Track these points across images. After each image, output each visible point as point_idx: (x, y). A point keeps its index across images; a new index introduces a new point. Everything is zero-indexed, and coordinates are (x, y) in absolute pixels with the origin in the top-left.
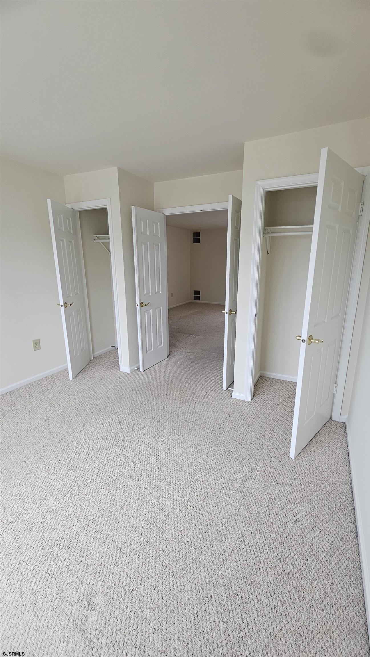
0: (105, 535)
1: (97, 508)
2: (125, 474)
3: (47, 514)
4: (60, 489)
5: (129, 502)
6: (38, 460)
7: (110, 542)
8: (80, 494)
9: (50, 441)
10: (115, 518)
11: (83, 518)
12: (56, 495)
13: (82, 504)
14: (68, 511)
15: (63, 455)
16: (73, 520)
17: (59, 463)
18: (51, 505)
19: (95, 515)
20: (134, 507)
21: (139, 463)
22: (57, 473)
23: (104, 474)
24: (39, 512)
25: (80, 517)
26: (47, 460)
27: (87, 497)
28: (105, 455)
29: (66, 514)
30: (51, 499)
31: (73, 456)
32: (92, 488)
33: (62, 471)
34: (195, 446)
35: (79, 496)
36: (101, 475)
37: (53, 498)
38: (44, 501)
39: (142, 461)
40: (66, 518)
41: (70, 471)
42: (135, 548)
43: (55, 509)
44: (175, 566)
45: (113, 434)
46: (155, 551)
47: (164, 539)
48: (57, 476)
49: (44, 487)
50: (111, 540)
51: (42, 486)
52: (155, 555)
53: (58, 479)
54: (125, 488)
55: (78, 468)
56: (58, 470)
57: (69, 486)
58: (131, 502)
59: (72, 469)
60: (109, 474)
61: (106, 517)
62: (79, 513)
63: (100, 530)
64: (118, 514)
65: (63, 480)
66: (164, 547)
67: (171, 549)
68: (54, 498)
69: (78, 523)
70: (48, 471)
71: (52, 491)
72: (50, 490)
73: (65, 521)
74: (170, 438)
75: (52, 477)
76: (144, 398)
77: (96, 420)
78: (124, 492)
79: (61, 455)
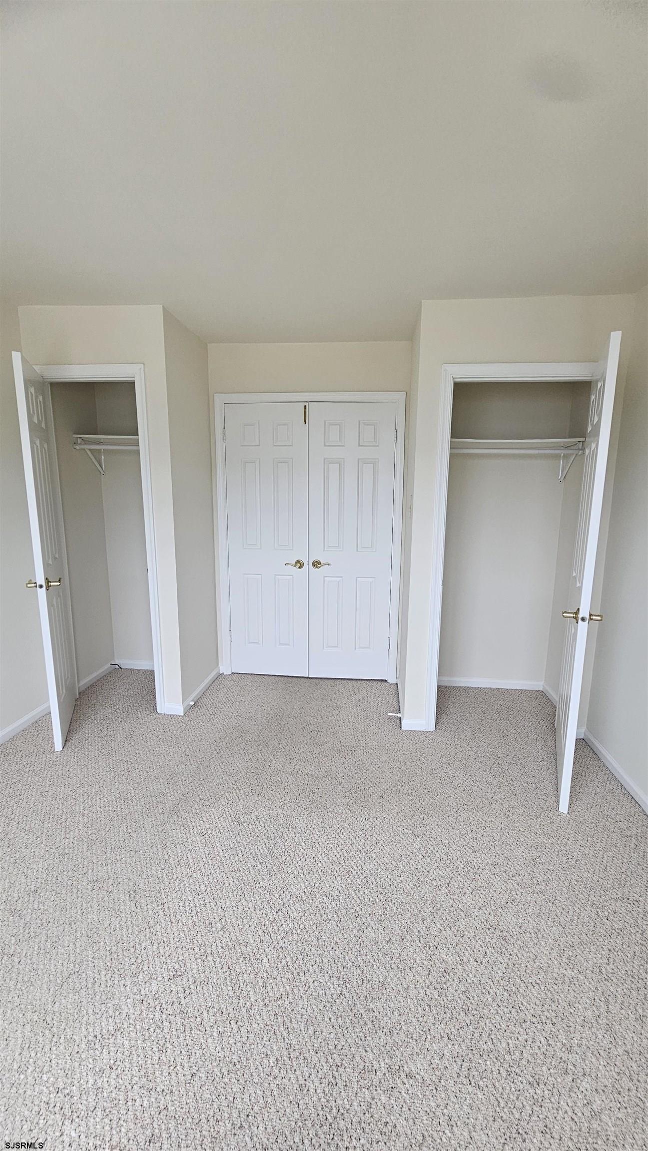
0: (385, 1071)
1: (327, 1019)
2: (329, 925)
3: (226, 1080)
4: (214, 1007)
5: (378, 980)
6: (109, 959)
7: (405, 1081)
8: (267, 1002)
9: (107, 904)
10: (377, 1026)
11: (313, 1054)
12: (215, 1027)
13: (289, 1024)
14: (269, 1053)
15: (163, 926)
16: (295, 1068)
17: (167, 948)
18: (220, 1055)
19: (332, 1036)
20: (394, 988)
21: (337, 893)
22: (180, 974)
23: (286, 941)
24: (203, 1083)
25: (305, 1055)
26: (132, 950)
27: (287, 1002)
28: (257, 898)
29: (271, 1061)
30: (210, 1040)
31: (190, 921)
32: (283, 979)
33: (188, 965)
34: (411, 832)
35: (269, 1008)
36: (281, 943)
37: (212, 1035)
38: (197, 1051)
39: (340, 888)
40: (277, 1071)
41: (209, 958)
42: (458, 1071)
43: (236, 1061)
44: (549, 1072)
45: (243, 849)
46: (495, 1060)
47: (493, 1028)
48: (185, 980)
49: (171, 1017)
50: (403, 1076)
51: (164, 1016)
52: (501, 1069)
53: (192, 987)
54: (349, 955)
55: (220, 944)
56: (177, 966)
57: (231, 993)
58: (381, 980)
59: (209, 951)
60: (295, 935)
61: (357, 1030)
62: (297, 1047)
63: (367, 1064)
64: (376, 1014)
65: (205, 983)
66: (504, 1045)
67: (517, 1042)
68: (215, 1034)
69: (312, 1070)
70: (154, 976)
71: (199, 1019)
72: (192, 1020)
73: (279, 1079)
74: (358, 828)
75: (173, 986)
76: (251, 760)
77: (182, 828)
78: (353, 963)
79: (159, 928)
